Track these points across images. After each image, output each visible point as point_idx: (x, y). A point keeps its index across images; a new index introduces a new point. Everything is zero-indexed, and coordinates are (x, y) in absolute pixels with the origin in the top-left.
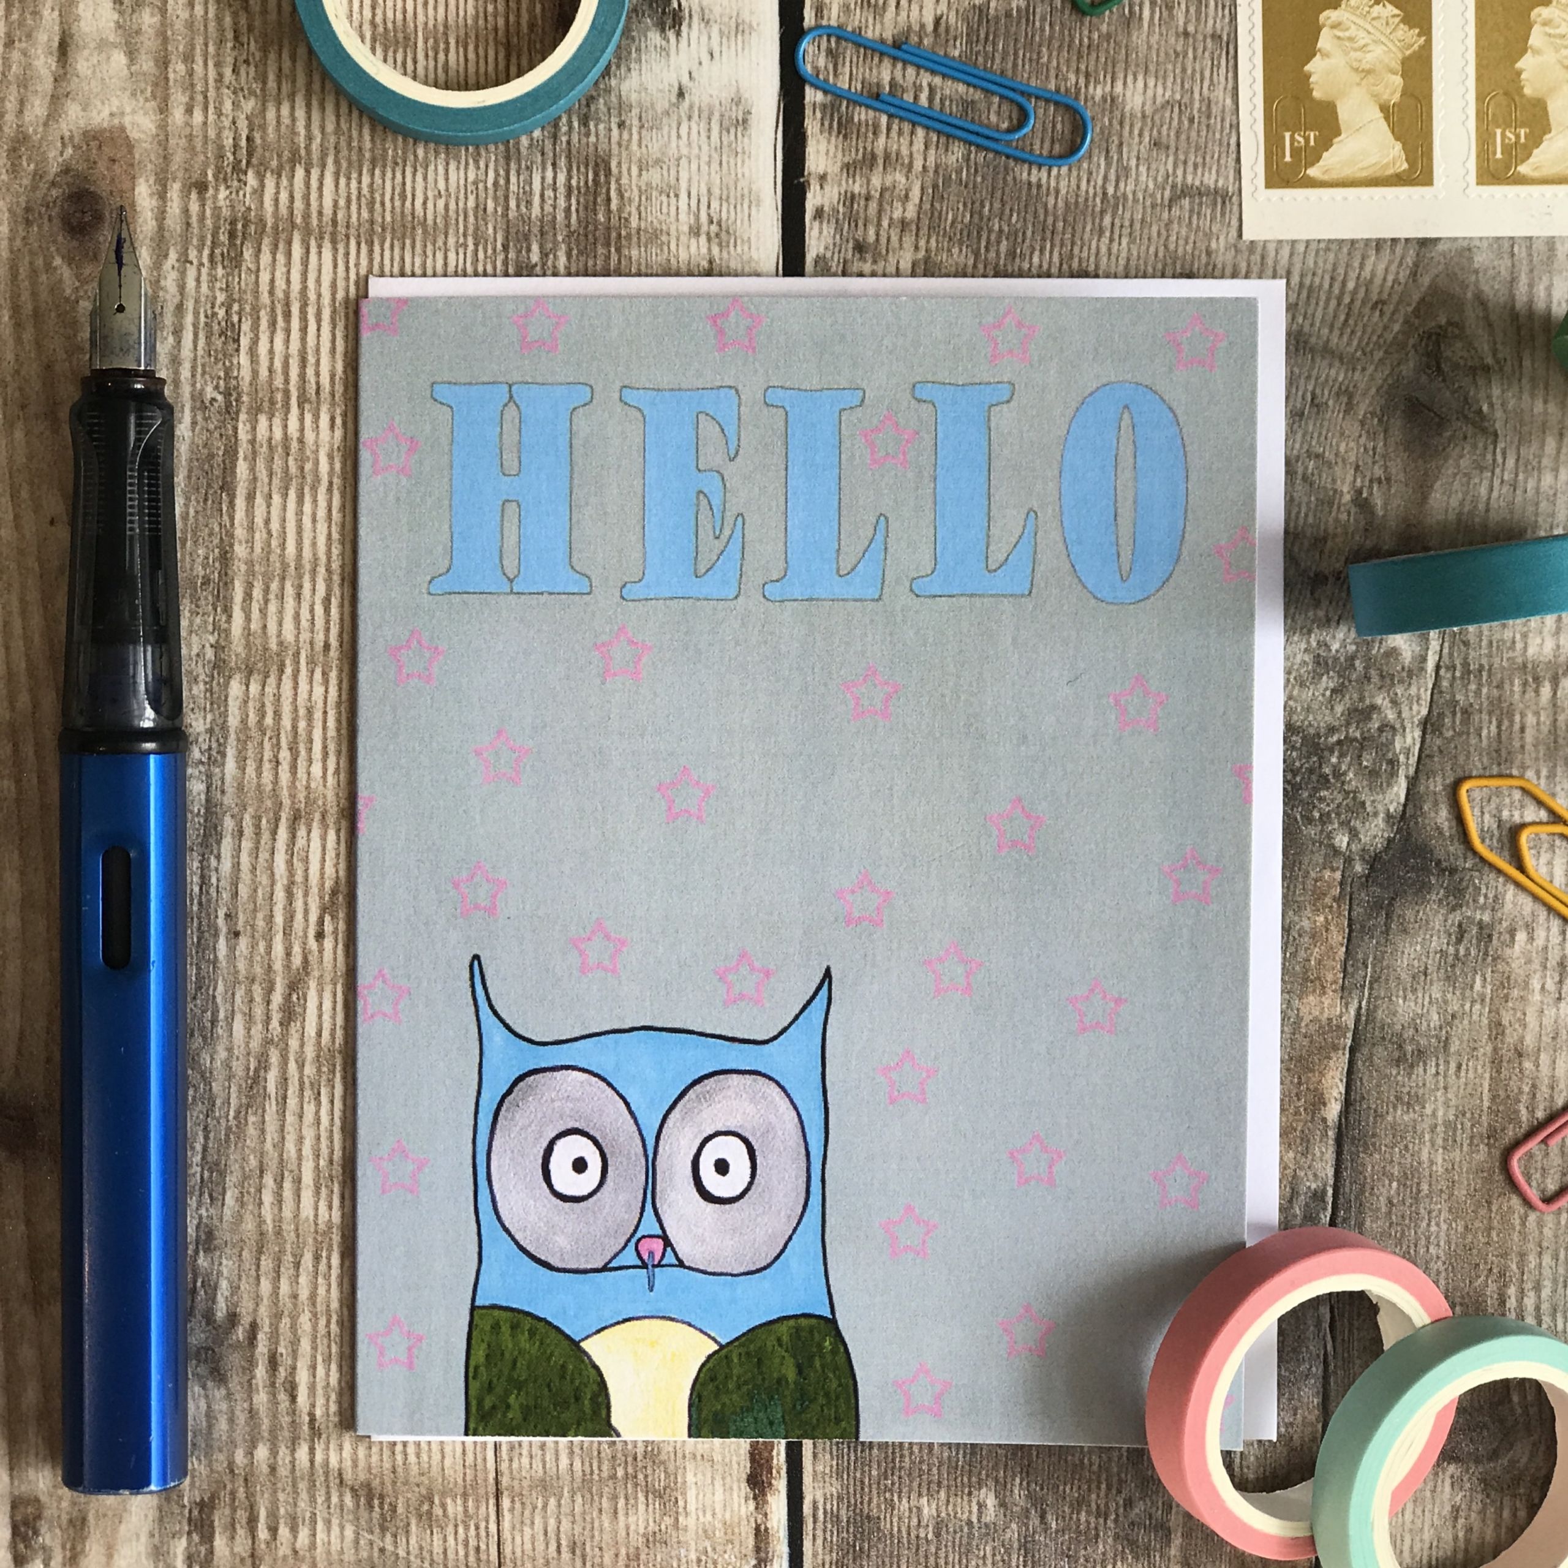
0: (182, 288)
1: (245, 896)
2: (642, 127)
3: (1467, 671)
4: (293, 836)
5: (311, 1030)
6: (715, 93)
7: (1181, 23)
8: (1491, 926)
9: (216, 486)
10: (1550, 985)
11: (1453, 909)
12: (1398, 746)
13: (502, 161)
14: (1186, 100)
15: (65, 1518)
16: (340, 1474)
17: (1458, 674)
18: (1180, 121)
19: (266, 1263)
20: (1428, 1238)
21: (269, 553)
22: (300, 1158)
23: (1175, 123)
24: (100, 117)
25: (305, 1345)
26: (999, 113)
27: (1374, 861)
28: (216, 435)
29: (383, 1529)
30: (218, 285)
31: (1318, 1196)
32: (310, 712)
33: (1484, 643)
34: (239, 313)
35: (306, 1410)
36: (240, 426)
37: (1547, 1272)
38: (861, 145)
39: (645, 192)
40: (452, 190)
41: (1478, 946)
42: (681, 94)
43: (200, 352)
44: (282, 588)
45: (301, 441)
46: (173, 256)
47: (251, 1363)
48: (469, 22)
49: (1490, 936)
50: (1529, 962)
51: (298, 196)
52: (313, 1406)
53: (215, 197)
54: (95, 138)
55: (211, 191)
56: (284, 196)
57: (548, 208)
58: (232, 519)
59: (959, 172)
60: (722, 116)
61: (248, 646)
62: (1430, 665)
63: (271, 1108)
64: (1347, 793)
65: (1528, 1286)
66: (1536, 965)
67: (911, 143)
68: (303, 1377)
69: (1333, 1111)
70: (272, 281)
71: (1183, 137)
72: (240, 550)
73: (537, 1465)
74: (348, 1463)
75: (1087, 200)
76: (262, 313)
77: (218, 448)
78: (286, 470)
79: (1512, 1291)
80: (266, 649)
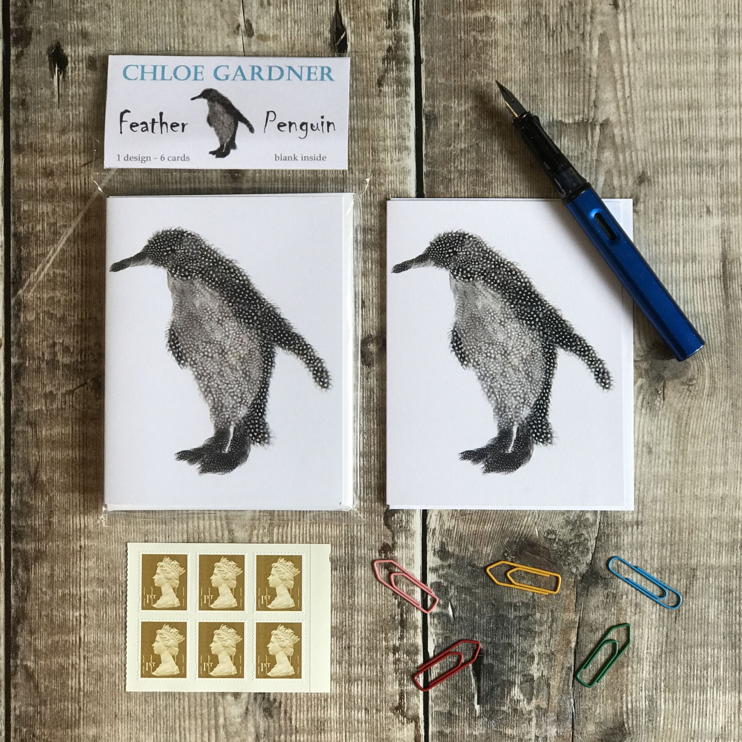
3: (608, 524)
8: (616, 594)
10: (633, 610)
11: (605, 589)
12: (589, 545)
17: (605, 525)
25: (294, 708)
27: (583, 576)
31: (569, 668)
32: (295, 536)
33: (613, 516)
35: (294, 725)
37: (634, 690)
41: (613, 599)
47: (280, 713)
49: (616, 597)
50: (627, 604)
61: (279, 519)
62: (598, 523)
64: (575, 557)
65: (629, 694)
66: (629, 605)
68: (293, 716)
69: (573, 645)
79: (624, 695)
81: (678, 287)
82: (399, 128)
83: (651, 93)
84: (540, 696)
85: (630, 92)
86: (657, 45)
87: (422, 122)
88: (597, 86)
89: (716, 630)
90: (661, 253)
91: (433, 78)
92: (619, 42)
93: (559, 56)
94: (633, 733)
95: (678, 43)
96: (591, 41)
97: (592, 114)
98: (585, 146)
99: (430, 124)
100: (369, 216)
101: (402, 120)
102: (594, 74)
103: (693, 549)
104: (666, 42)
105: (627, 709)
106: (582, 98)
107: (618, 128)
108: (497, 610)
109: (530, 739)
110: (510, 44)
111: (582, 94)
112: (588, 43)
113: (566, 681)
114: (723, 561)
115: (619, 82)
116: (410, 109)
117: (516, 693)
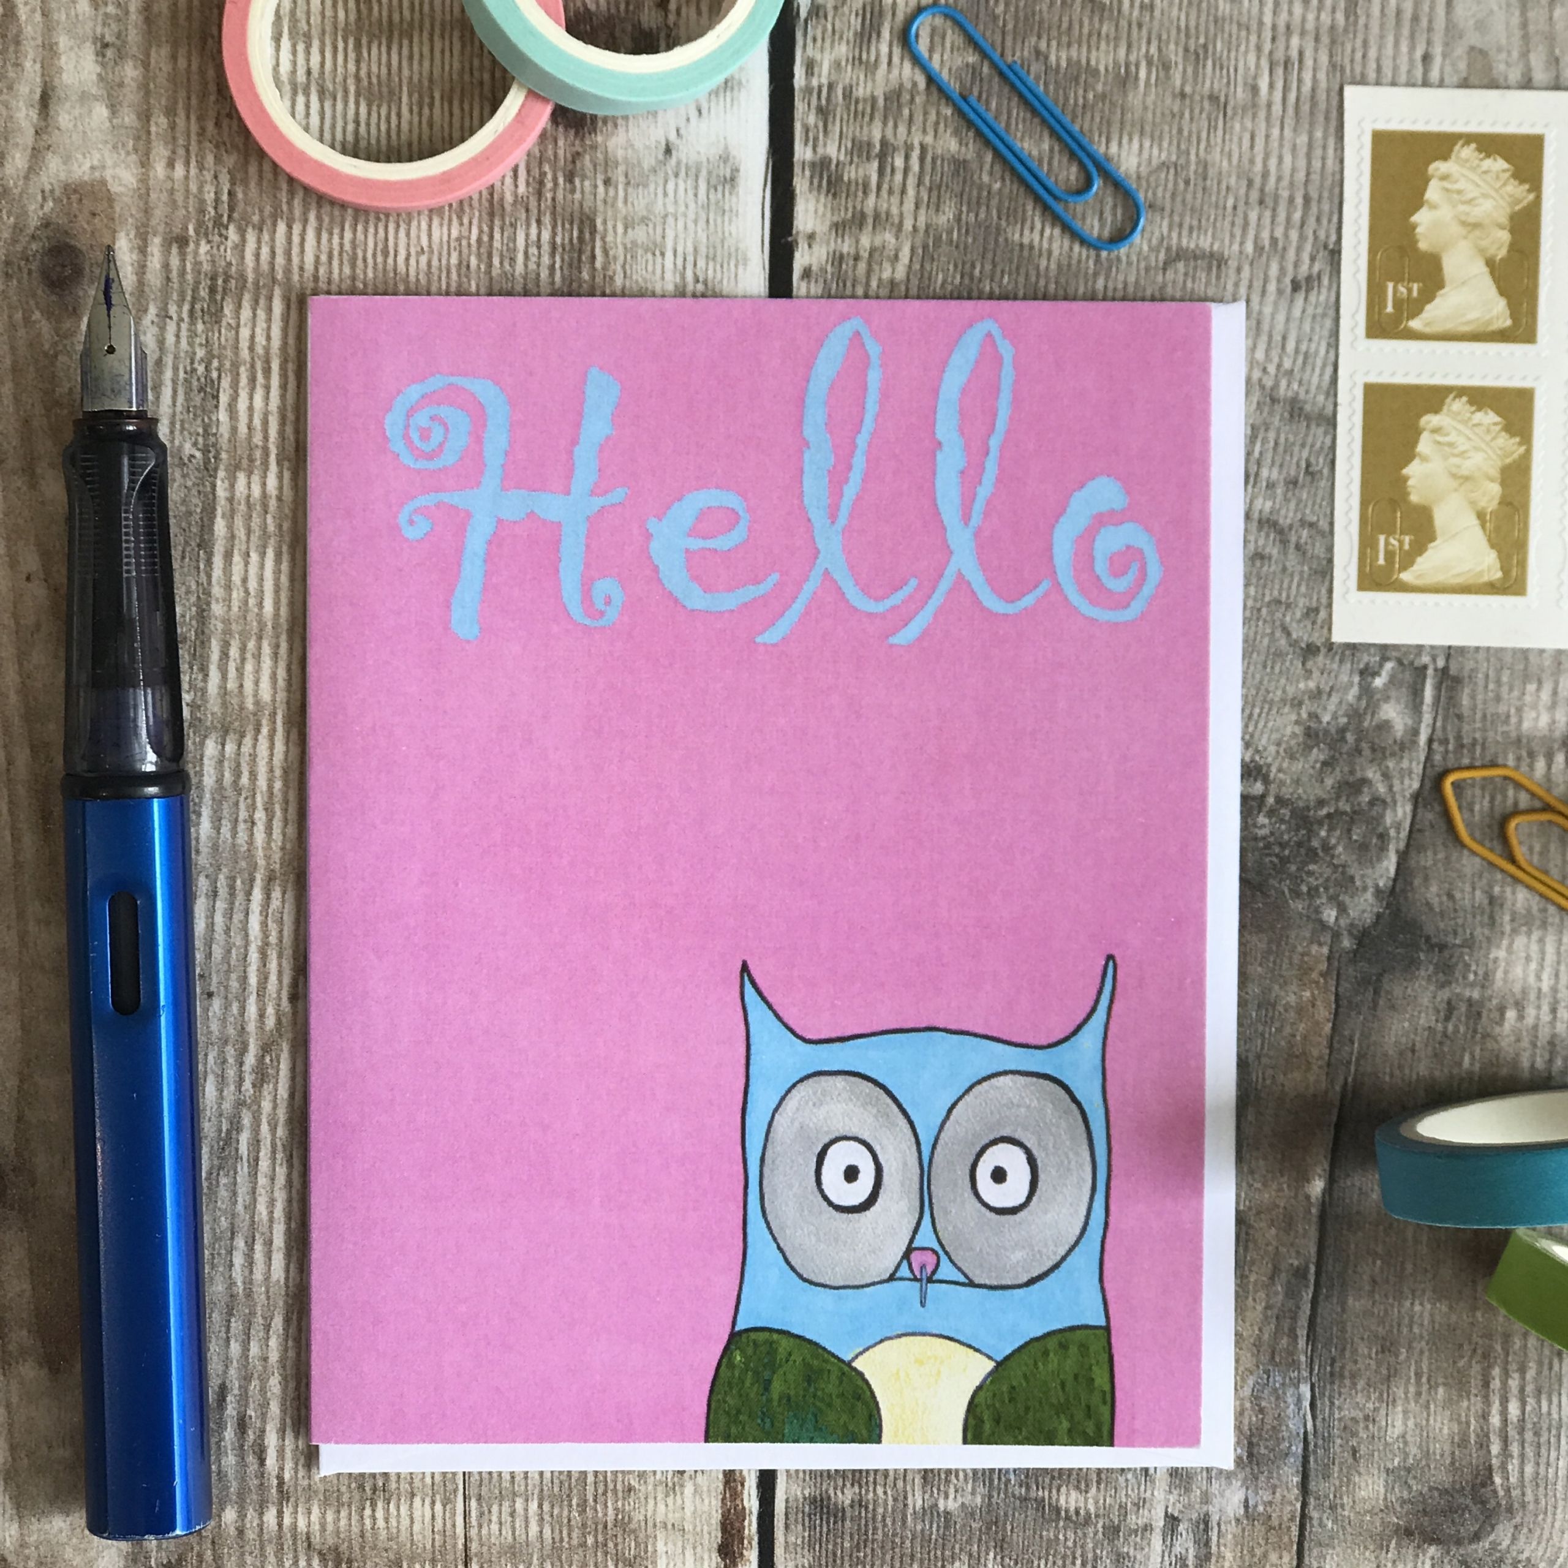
0: (161, 342)
1: (219, 957)
2: (628, 184)
3: (1460, 745)
4: (268, 897)
5: (284, 1093)
6: (702, 151)
7: (1178, 83)
8: (1481, 1003)
9: (193, 544)
11: (1442, 986)
12: (1388, 820)
13: (485, 217)
14: (1182, 161)
16: (308, 1538)
17: (1451, 747)
18: (1176, 183)
19: (236, 1325)
20: (1412, 1318)
21: (246, 611)
22: (271, 1220)
23: (1170, 185)
24: (81, 170)
25: (275, 1408)
26: (991, 174)
27: (1363, 937)
28: (194, 492)
30: (198, 340)
31: (1300, 1273)
32: (286, 772)
33: (1479, 716)
34: (219, 370)
35: (275, 1473)
36: (219, 483)
37: (1532, 1354)
38: (850, 205)
39: (631, 250)
40: (435, 247)
41: (1467, 1024)
42: (668, 151)
43: (179, 408)
44: (259, 648)
45: (279, 499)
46: (152, 310)
47: (221, 1424)
48: (455, 77)
49: (1479, 1014)
50: (1518, 1040)
51: (279, 251)
52: (282, 1469)
53: (196, 253)
54: (75, 191)
55: (192, 245)
56: (265, 251)
57: (532, 266)
58: (209, 577)
59: (950, 232)
60: (710, 173)
61: (224, 705)
62: (1423, 738)
63: (243, 1169)
64: (1336, 867)
65: (1513, 1367)
67: (902, 203)
68: (271, 1441)
69: (1317, 1188)
70: (253, 337)
71: (1179, 199)
72: (217, 609)
73: (507, 1532)
74: (316, 1527)
75: (1079, 261)
76: (242, 369)
77: (196, 506)
78: (264, 527)
79: (1496, 1372)
80: (242, 708)
94: (1523, 1505)
105: (1505, 1421)
109: (1147, 1528)
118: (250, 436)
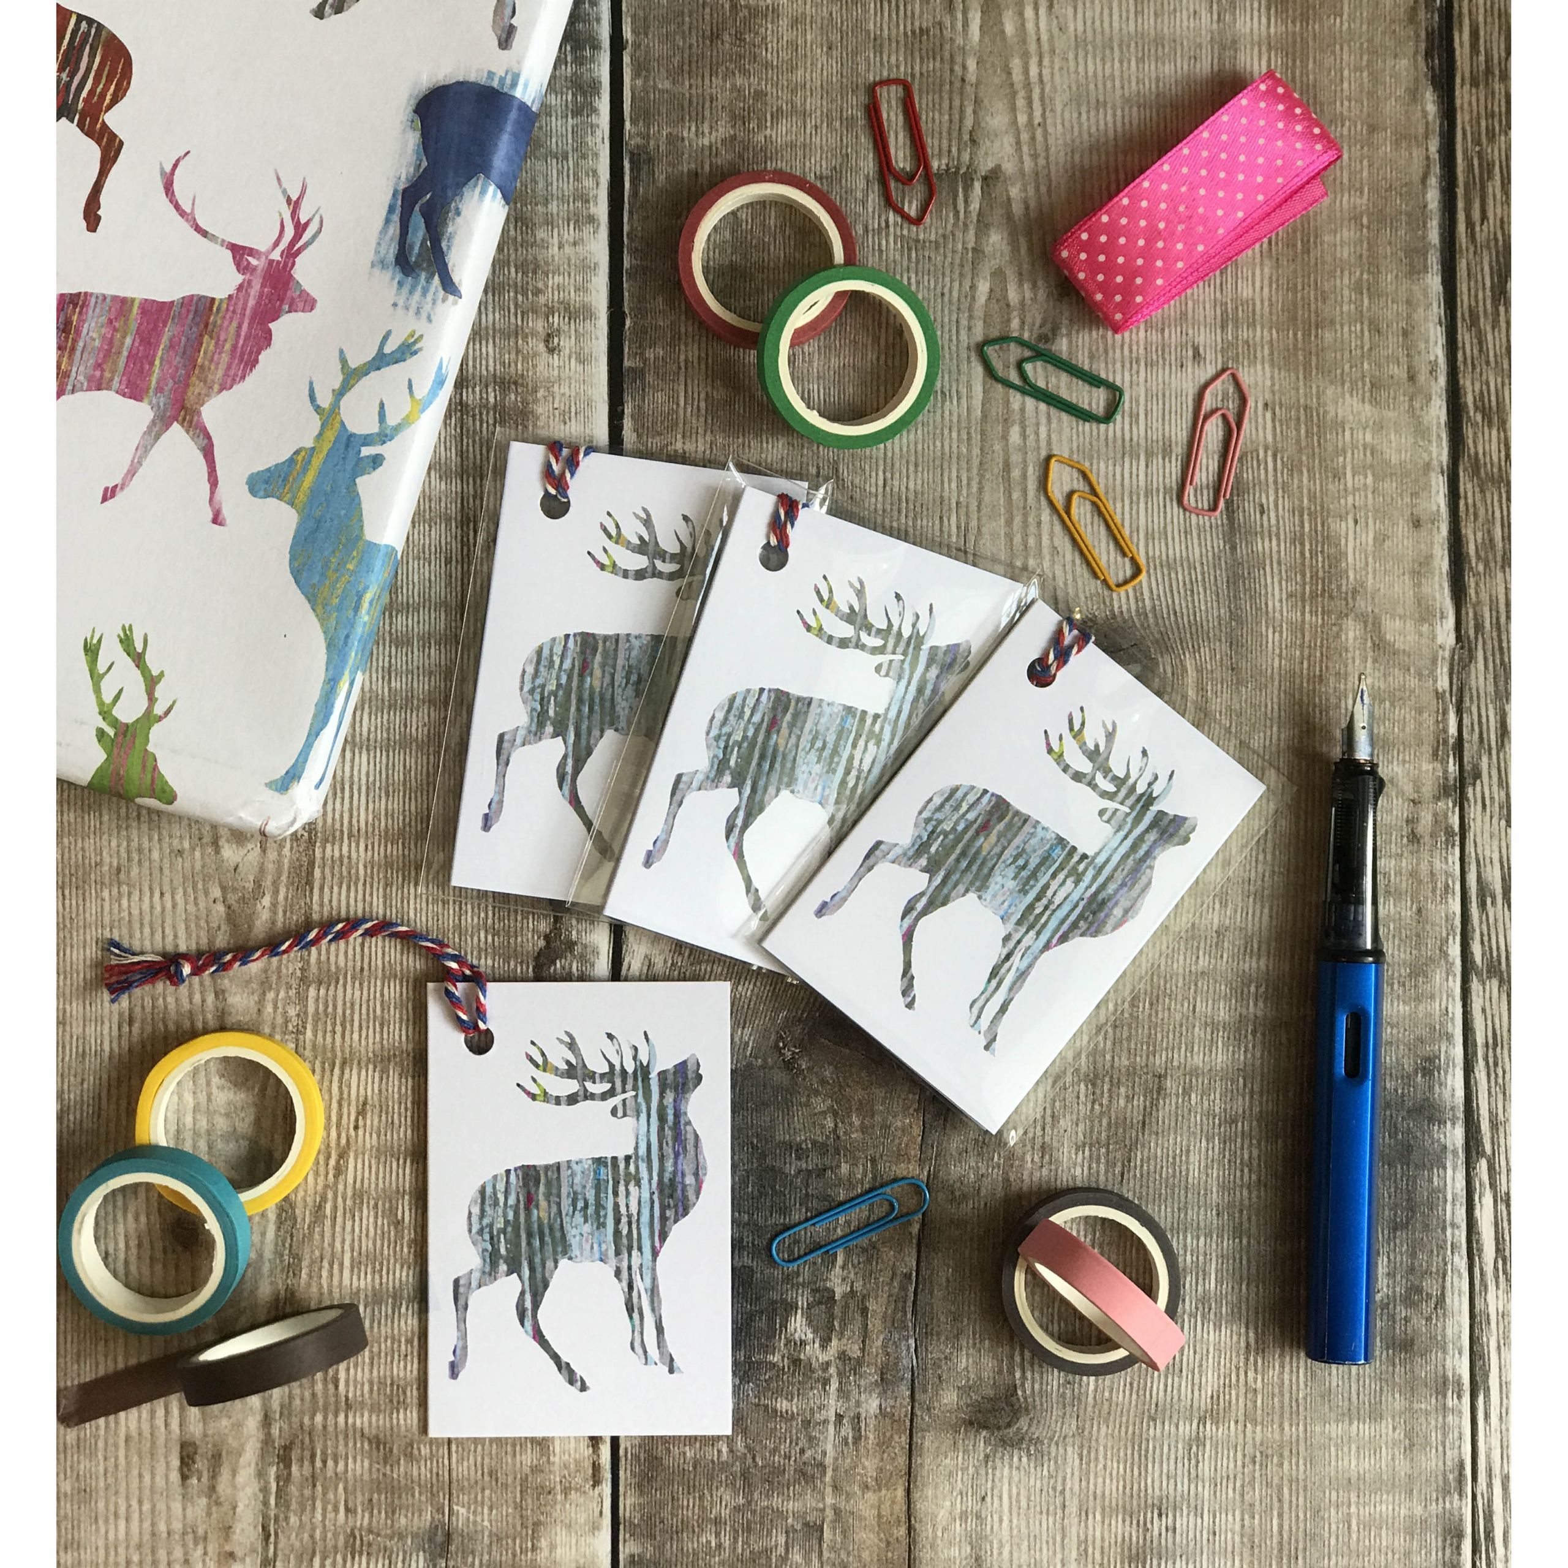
4: (343, 1073)
5: (350, 1180)
10: (1036, 1159)
15: (210, 1454)
16: (362, 1430)
22: (342, 1252)
28: (303, 854)
29: (385, 1463)
31: (907, 1276)
32: (352, 1004)
36: (316, 849)
45: (349, 857)
48: (442, 631)
50: (1024, 1146)
58: (311, 900)
61: (319, 969)
63: (328, 1223)
66: (1029, 1147)
69: (916, 1228)
74: (366, 1424)
77: (304, 862)
78: (341, 873)
81: (1135, 508)
82: (577, 179)
83: (1084, 116)
84: (848, 1333)
85: (1043, 115)
86: (1098, 23)
87: (622, 167)
88: (977, 101)
89: (1202, 1198)
90: (1102, 438)
91: (646, 79)
92: (1021, 14)
93: (902, 39)
94: (1035, 1407)
95: (1140, 21)
96: (965, 12)
97: (966, 157)
98: (952, 221)
99: (639, 171)
100: (513, 356)
101: (582, 162)
102: (971, 77)
103: (1159, 1036)
104: (1116, 17)
106: (946, 125)
107: (1019, 185)
108: (763, 1156)
109: (826, 1422)
110: (804, 14)
111: (947, 117)
112: (959, 16)
113: (898, 1301)
114: (1219, 1060)
115: (1022, 94)
116: (599, 140)
117: (798, 1326)
118: (333, 824)
